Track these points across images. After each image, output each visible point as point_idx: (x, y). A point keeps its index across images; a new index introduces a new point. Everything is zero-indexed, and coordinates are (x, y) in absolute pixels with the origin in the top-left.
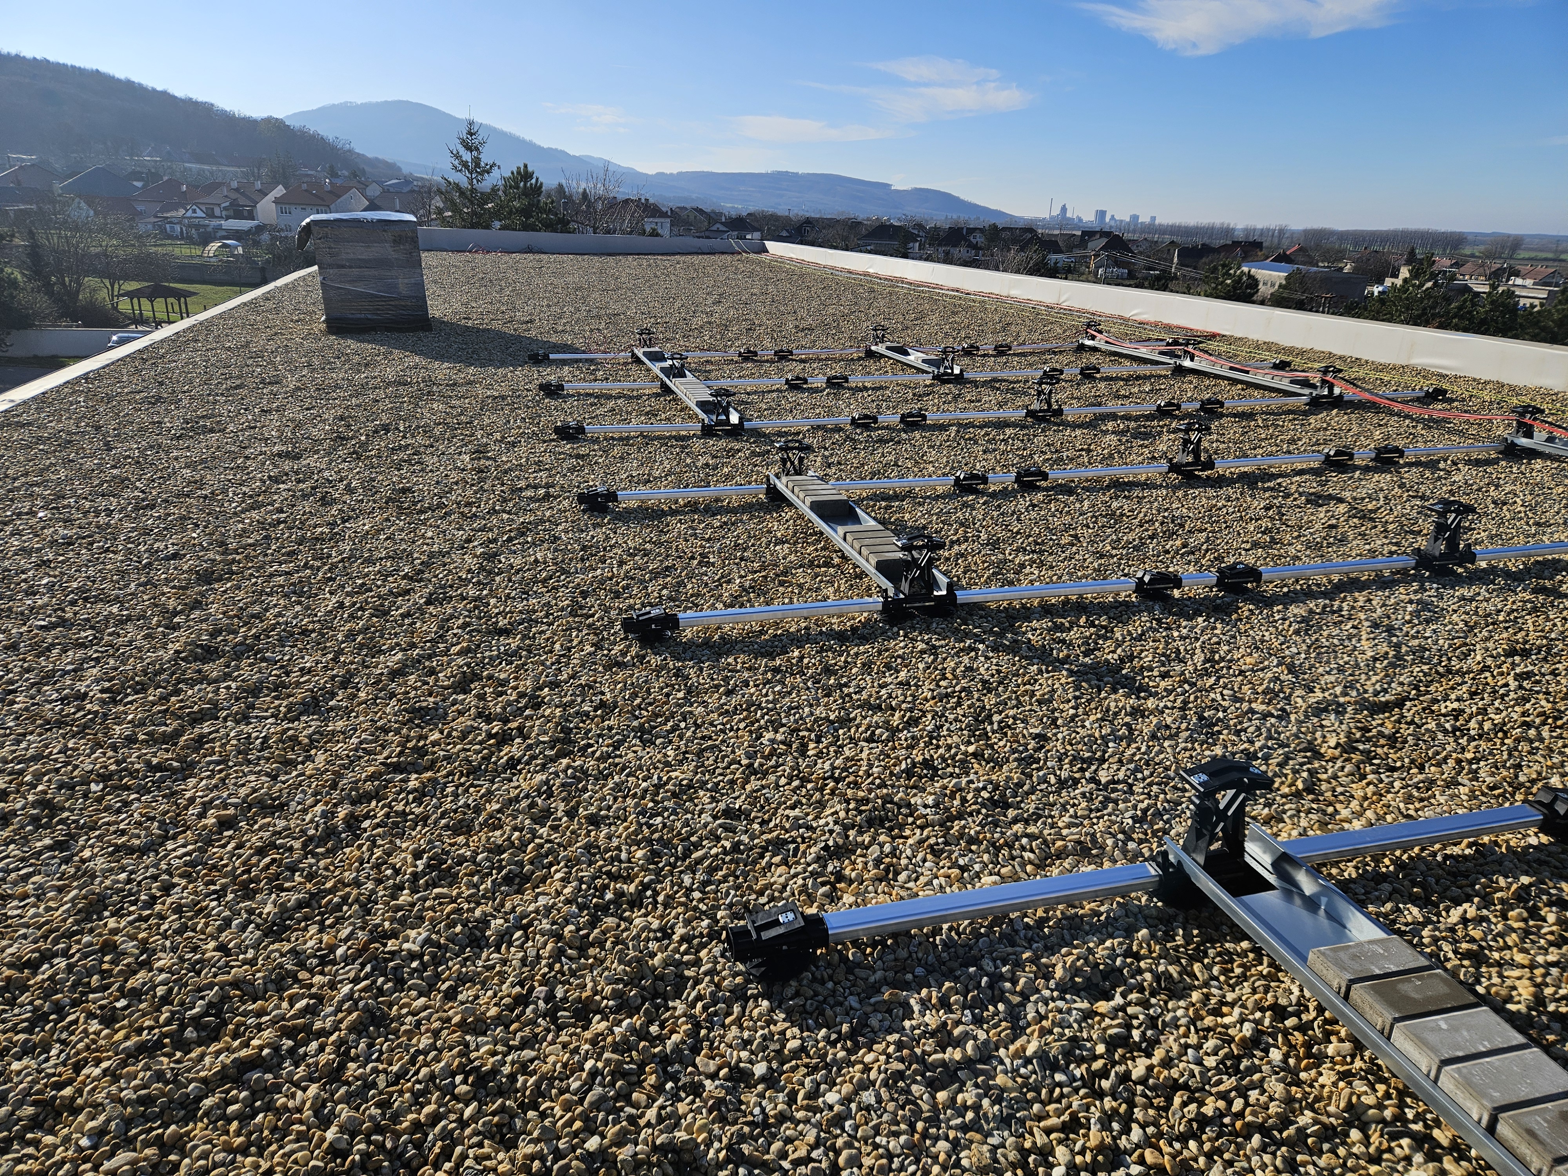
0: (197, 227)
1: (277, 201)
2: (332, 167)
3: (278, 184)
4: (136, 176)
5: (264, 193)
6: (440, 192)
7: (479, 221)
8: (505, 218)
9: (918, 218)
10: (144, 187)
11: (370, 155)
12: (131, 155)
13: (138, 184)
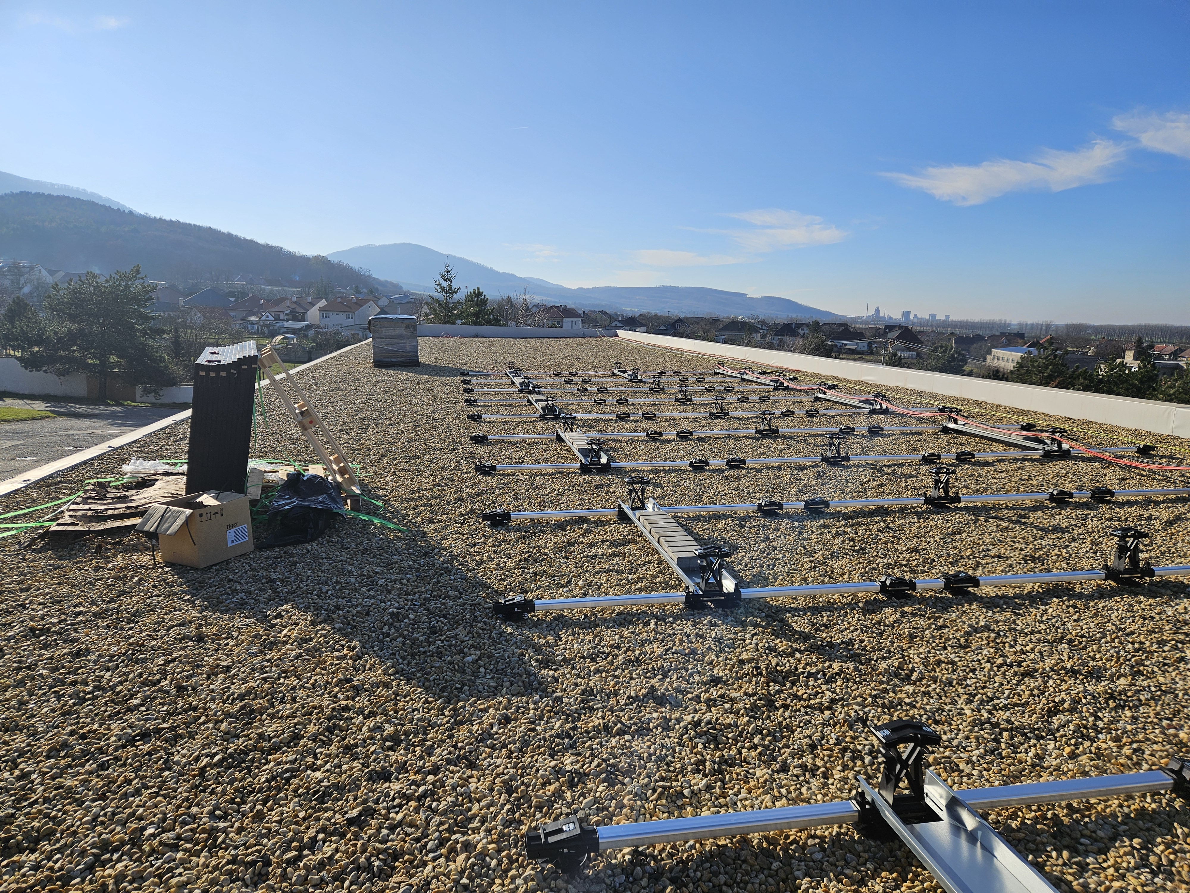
0: (268, 326)
1: (320, 310)
2: (357, 287)
3: (321, 299)
4: (232, 294)
5: (313, 304)
6: (427, 304)
7: (449, 320)
8: (464, 318)
9: (762, 317)
10: (235, 301)
11: (382, 278)
12: (227, 281)
13: (232, 299)
